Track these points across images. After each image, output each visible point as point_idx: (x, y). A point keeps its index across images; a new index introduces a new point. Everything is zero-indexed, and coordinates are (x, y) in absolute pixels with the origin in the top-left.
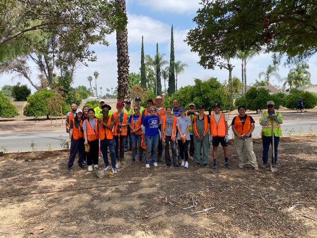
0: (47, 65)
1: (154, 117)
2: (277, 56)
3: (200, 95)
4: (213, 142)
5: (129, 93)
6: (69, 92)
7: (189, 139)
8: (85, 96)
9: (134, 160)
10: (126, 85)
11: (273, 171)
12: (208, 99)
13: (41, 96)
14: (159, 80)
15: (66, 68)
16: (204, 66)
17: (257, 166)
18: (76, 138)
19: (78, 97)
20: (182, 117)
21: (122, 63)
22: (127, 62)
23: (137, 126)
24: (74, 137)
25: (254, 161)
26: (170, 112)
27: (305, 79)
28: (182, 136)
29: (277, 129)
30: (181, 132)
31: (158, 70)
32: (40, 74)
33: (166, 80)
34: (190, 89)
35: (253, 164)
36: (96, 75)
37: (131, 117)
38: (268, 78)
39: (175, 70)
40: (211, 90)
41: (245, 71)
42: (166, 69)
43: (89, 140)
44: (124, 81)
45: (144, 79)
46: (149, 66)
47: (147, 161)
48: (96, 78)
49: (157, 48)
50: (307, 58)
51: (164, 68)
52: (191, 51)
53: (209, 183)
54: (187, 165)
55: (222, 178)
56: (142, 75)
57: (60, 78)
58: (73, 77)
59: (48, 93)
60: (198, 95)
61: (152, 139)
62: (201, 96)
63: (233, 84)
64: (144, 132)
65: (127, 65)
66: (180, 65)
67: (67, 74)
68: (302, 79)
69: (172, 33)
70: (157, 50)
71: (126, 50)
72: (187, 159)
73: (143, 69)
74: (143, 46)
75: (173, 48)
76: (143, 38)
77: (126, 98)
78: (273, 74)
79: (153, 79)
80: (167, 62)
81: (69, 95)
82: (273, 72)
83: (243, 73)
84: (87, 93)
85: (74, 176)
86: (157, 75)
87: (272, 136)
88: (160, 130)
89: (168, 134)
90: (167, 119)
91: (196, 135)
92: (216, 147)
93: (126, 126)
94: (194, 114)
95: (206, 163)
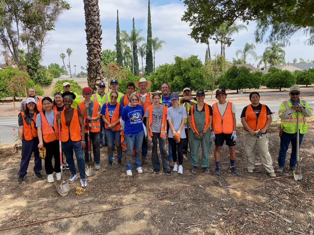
0: (11, 40)
1: (136, 108)
2: (259, 33)
3: (180, 74)
4: (216, 141)
5: (102, 72)
6: (38, 71)
7: (184, 136)
8: (57, 75)
9: (111, 162)
10: (98, 62)
11: (296, 179)
12: (189, 78)
13: (5, 75)
14: (136, 58)
15: (33, 44)
16: (195, 38)
17: (273, 171)
18: (29, 138)
19: (48, 76)
20: (174, 107)
21: (91, 35)
22: (99, 33)
23: (114, 119)
24: (25, 137)
25: (270, 164)
26: (159, 101)
27: (280, 58)
28: (174, 132)
30: (173, 128)
31: (135, 47)
32: (4, 50)
33: (143, 58)
34: (169, 68)
35: (268, 168)
36: (69, 52)
37: (104, 106)
38: (245, 56)
39: (152, 47)
40: (192, 69)
41: (224, 49)
42: (142, 46)
43: (46, 141)
44: (96, 57)
45: (120, 56)
46: (125, 42)
47: (128, 166)
48: (69, 55)
49: (134, 23)
50: (289, 36)
51: (141, 44)
54: (181, 170)
56: (117, 52)
57: (28, 55)
58: (42, 53)
59: (12, 72)
60: (178, 74)
61: (133, 138)
62: (182, 75)
63: (217, 62)
64: (124, 128)
65: (98, 37)
66: (158, 42)
67: (35, 50)
68: (276, 57)
69: (149, 8)
70: (134, 25)
71: (97, 17)
72: (180, 163)
73: (118, 45)
74: (118, 20)
75: (150, 23)
76: (118, 12)
77: (98, 80)
78: (250, 52)
79: (130, 57)
80: (144, 39)
81: (38, 74)
82: (250, 50)
83: (222, 51)
84: (59, 72)
85: (27, 193)
86: (134, 52)
87: (296, 133)
88: (145, 125)
89: (156, 130)
90: (155, 111)
91: (194, 132)
92: (220, 147)
93: (98, 119)
94: (189, 101)
95: (206, 166)
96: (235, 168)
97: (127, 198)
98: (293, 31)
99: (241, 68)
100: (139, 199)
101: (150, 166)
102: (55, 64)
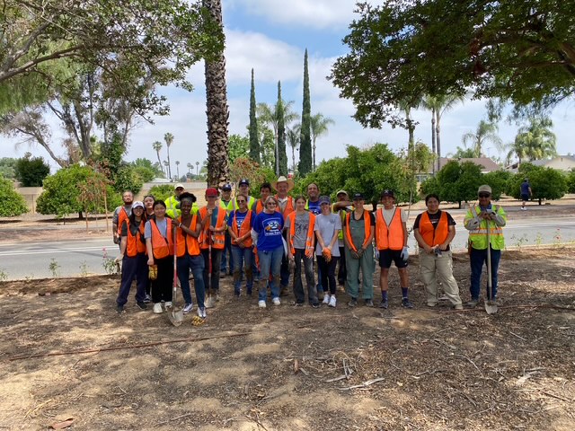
0: (80, 121)
1: (273, 215)
2: (495, 105)
3: (356, 174)
4: (380, 260)
5: (228, 171)
6: (120, 171)
7: (337, 253)
8: (148, 177)
9: (237, 292)
10: (223, 156)
11: (489, 312)
12: (371, 181)
13: (69, 178)
14: (282, 148)
15: (113, 127)
17: (461, 302)
18: (132, 253)
19: (135, 178)
20: (325, 215)
21: (214, 119)
22: (225, 116)
23: (242, 230)
24: (128, 252)
25: (455, 294)
26: (303, 207)
27: (547, 146)
28: (324, 248)
29: (496, 236)
30: (322, 242)
31: (281, 130)
32: (67, 137)
33: (295, 149)
34: (338, 164)
35: (453, 299)
36: (169, 139)
37: (232, 214)
38: (479, 143)
39: (311, 131)
40: (376, 167)
41: (438, 132)
42: (294, 128)
43: (157, 257)
44: (219, 150)
45: (255, 146)
46: (265, 122)
47: (260, 296)
48: (168, 145)
49: (279, 91)
51: (290, 126)
52: (341, 96)
53: (374, 333)
54: (333, 301)
55: (396, 324)
56: (251, 139)
57: (103, 145)
58: (128, 142)
59: (81, 172)
60: (352, 175)
61: (269, 256)
62: (359, 177)
63: (415, 155)
64: (256, 242)
65: (224, 122)
66: (320, 121)
67: (117, 137)
68: (540, 146)
69: (306, 64)
70: (279, 94)
71: (222, 94)
72: (333, 291)
73: (253, 127)
74: (253, 86)
75: (308, 90)
76: (253, 73)
77: (222, 181)
78: (489, 136)
79: (272, 147)
80: (297, 116)
81: (119, 176)
82: (488, 133)
83: (433, 135)
84: (151, 172)
85: (129, 322)
86: (279, 139)
87: (486, 249)
88: (285, 239)
89: (299, 245)
90: (298, 219)
91: (350, 248)
92: (386, 269)
93: (222, 231)
94: (345, 209)
95: (369, 297)
97: (257, 326)
99: (465, 164)
102: (144, 160)
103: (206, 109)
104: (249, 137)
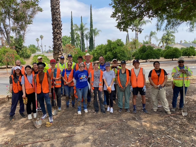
0: (6, 30)
2: (159, 25)
3: (110, 50)
4: (133, 92)
5: (62, 50)
6: (22, 49)
7: (113, 89)
8: (34, 51)
10: (60, 44)
11: (183, 115)
12: (116, 53)
13: (1, 52)
14: (83, 41)
15: (19, 32)
16: (120, 29)
17: (169, 110)
18: (16, 91)
19: (29, 52)
20: (107, 71)
21: (55, 27)
22: (60, 26)
25: (167, 106)
26: (98, 68)
27: (172, 40)
28: (108, 87)
31: (82, 34)
32: (1, 36)
33: (88, 41)
34: (104, 47)
35: (166, 109)
36: (42, 37)
37: (64, 71)
38: (150, 39)
39: (93, 34)
40: (118, 47)
42: (87, 33)
43: (28, 93)
44: (58, 41)
45: (73, 40)
46: (77, 31)
47: (78, 109)
48: (42, 39)
49: (82, 19)
51: (85, 32)
53: (136, 132)
54: (112, 111)
55: (145, 125)
56: (72, 37)
57: (16, 39)
58: (25, 38)
59: (6, 50)
61: (82, 90)
62: (112, 51)
63: (133, 43)
64: (76, 85)
65: (60, 28)
66: (96, 31)
67: (20, 36)
68: (170, 40)
69: (91, 10)
70: (82, 21)
71: (59, 16)
72: (111, 106)
73: (72, 33)
74: (72, 18)
75: (92, 19)
76: (72, 13)
77: (60, 54)
79: (79, 40)
80: (88, 29)
81: (22, 51)
82: (153, 35)
83: (136, 36)
84: (35, 49)
85: (15, 126)
86: (82, 37)
87: (183, 87)
88: (89, 83)
89: (96, 86)
90: (95, 73)
92: (136, 96)
94: (116, 67)
95: (127, 108)
96: (145, 109)
97: (78, 129)
98: (179, 23)
99: (148, 46)
100: (86, 129)
101: (92, 108)
102: (33, 45)
103: (52, 22)
104: (71, 37)
